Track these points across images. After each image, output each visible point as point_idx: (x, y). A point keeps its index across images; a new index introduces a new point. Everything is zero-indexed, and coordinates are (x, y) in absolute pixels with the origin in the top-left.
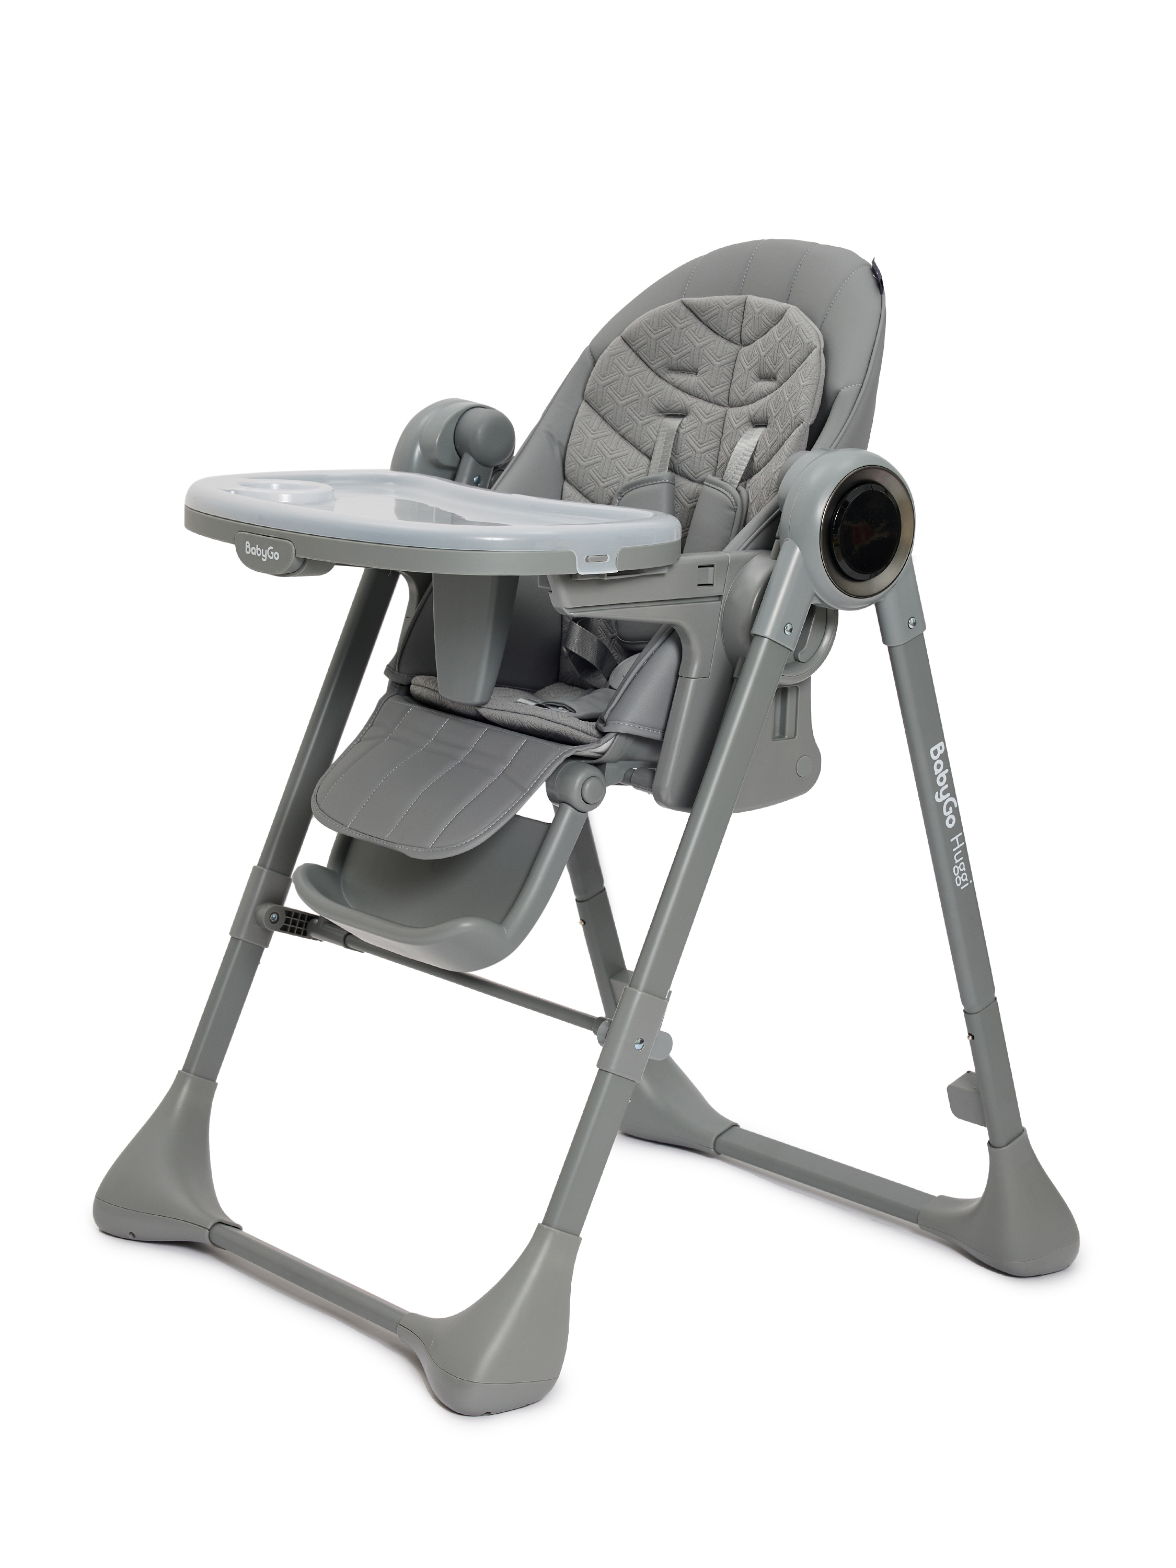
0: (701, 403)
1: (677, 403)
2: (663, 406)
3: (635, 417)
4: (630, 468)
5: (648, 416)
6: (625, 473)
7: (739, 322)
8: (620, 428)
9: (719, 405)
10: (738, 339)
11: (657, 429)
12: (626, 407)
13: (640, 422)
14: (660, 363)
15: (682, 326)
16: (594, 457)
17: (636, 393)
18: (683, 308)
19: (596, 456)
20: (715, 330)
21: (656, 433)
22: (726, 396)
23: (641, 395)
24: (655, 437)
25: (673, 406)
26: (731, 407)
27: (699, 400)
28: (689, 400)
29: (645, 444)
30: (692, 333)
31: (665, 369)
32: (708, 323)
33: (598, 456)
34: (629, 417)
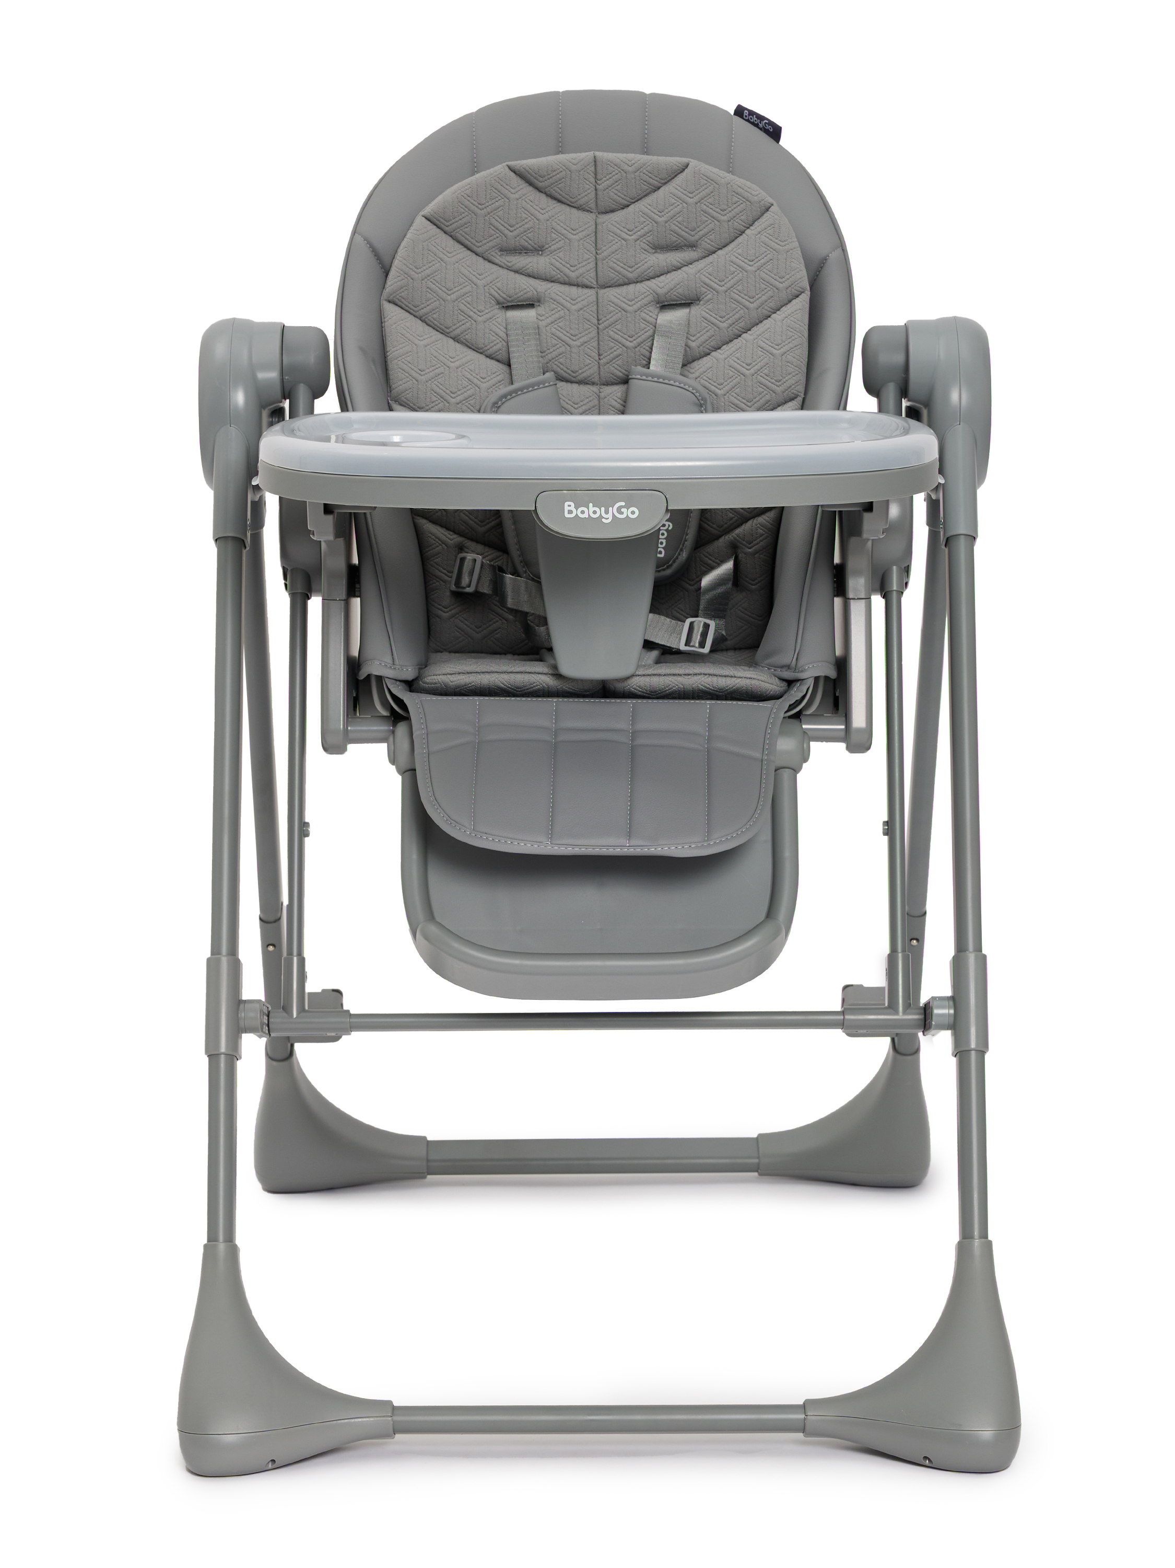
0: (556, 287)
1: (525, 291)
2: (505, 296)
3: (471, 314)
4: (483, 376)
5: (487, 311)
6: (479, 382)
7: (591, 185)
8: (451, 329)
9: (587, 287)
10: (593, 205)
11: (504, 325)
12: (457, 302)
13: (480, 319)
14: (491, 244)
15: (517, 196)
16: (433, 368)
17: (467, 283)
18: (512, 174)
19: (435, 367)
20: (560, 197)
21: (504, 330)
22: (593, 274)
23: (473, 285)
24: (505, 335)
25: (520, 294)
26: (604, 287)
27: (553, 284)
28: (541, 287)
29: (493, 344)
30: (531, 203)
31: (497, 251)
32: (547, 190)
33: (437, 366)
34: (463, 314)
